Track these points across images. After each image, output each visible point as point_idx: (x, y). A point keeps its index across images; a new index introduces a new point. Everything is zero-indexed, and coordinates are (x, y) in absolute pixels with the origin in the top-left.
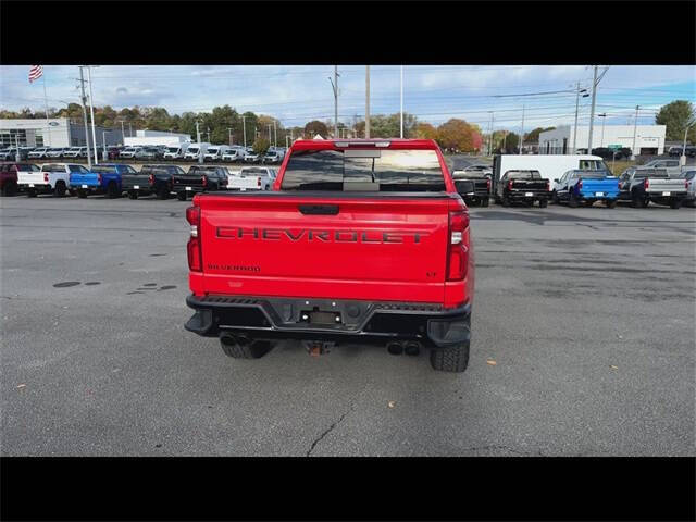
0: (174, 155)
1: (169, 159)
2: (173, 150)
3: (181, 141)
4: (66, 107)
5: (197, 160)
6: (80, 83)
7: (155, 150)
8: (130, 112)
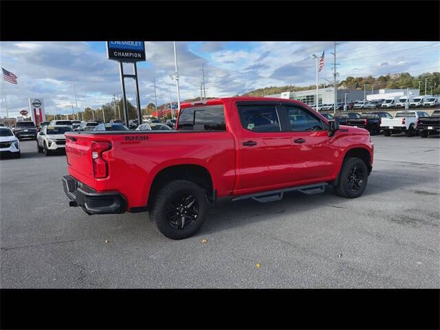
0: (388, 105)
1: (385, 107)
2: (388, 101)
3: (405, 94)
4: (345, 80)
5: (404, 107)
6: (333, 66)
7: (376, 102)
8: (385, 78)
